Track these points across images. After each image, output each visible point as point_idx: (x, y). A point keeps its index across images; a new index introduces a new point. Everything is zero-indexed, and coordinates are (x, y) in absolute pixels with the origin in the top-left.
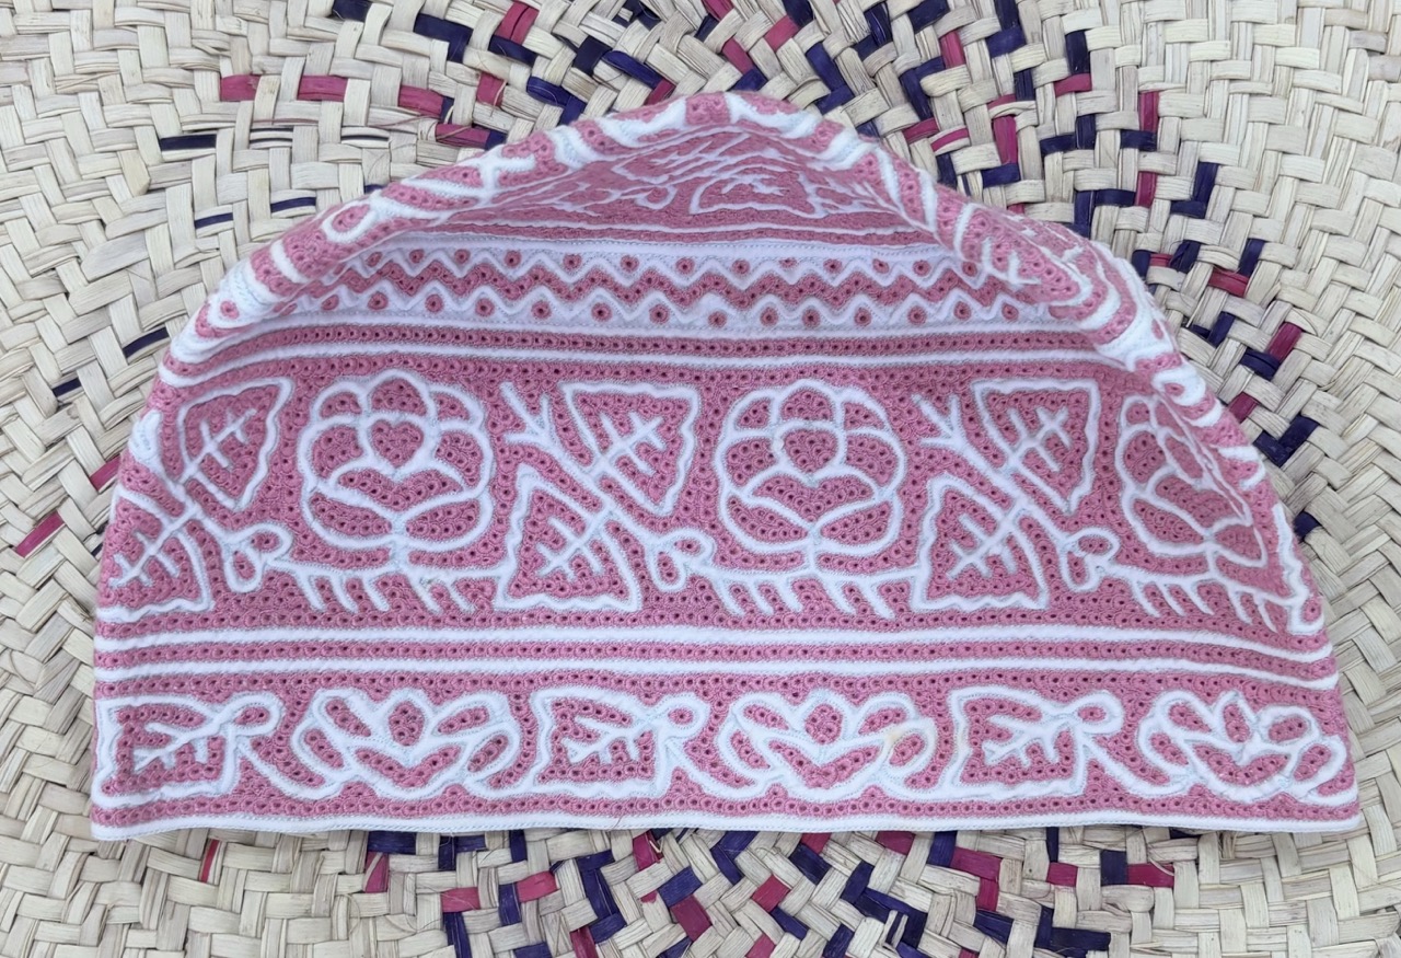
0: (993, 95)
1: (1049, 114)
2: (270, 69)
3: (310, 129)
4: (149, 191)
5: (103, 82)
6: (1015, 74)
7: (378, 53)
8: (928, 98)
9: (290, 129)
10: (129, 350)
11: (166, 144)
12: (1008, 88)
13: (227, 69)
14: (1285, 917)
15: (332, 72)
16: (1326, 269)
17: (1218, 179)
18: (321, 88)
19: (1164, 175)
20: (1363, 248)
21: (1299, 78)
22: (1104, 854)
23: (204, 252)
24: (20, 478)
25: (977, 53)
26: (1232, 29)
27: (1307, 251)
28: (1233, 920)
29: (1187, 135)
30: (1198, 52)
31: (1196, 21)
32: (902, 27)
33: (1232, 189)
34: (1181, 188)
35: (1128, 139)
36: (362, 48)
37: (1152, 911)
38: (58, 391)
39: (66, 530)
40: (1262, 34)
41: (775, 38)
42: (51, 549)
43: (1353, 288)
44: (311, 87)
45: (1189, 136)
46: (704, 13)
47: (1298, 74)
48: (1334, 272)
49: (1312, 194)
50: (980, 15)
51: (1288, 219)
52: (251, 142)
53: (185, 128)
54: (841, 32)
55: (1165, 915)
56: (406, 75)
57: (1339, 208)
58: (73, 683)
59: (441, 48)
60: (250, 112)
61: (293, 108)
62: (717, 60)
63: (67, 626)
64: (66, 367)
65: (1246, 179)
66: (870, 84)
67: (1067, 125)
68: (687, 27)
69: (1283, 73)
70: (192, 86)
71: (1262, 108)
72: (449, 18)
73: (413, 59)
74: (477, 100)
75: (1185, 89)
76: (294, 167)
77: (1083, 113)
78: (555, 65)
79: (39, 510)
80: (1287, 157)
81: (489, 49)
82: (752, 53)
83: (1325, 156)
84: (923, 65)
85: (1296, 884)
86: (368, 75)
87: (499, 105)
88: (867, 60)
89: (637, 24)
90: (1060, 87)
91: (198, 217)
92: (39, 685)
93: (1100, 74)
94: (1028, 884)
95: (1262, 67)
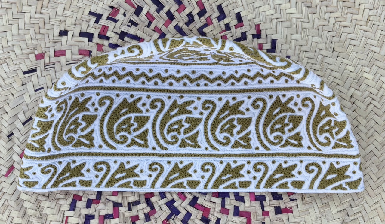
0: (220, 31)
1: (235, 33)
2: (47, 51)
3: (59, 64)
4: (23, 85)
5: (7, 61)
6: (225, 25)
7: (72, 43)
8: (205, 33)
9: (54, 64)
10: (24, 124)
11: (25, 73)
12: (224, 28)
13: (37, 53)
14: (320, 215)
15: (62, 49)
16: (306, 60)
17: (277, 43)
18: (60, 53)
19: (264, 44)
20: (313, 54)
21: (292, 16)
22: (275, 207)
23: (38, 97)
24: (3, 158)
25: (215, 21)
26: (275, 6)
27: (300, 57)
28: (308, 218)
29: (268, 33)
30: (268, 13)
31: (266, 6)
32: (196, 18)
33: (281, 45)
34: (268, 46)
35: (254, 36)
36: (68, 42)
37: (288, 219)
38: (8, 136)
39: (16, 169)
40: (282, 7)
41: (166, 25)
42: (13, 174)
43: (313, 64)
44: (57, 53)
45: (269, 34)
46: (148, 21)
47: (292, 15)
48: (307, 61)
49: (299, 43)
50: (214, 12)
51: (295, 50)
52: (45, 69)
53: (29, 68)
54: (182, 21)
55: (292, 220)
56: (80, 47)
57: (307, 45)
58: (23, 205)
59: (87, 39)
60: (44, 62)
61: (54, 59)
62: (153, 32)
63: (19, 192)
64: (9, 130)
65: (284, 42)
66: (190, 32)
67: (239, 35)
68: (145, 25)
69: (288, 15)
70: (29, 58)
71: (285, 24)
72: (87, 32)
73: (80, 43)
74: (97, 50)
75: (266, 22)
76: (56, 73)
77: (242, 32)
78: (115, 39)
79: (9, 166)
80: (292, 35)
81: (98, 38)
82: (161, 29)
83: (301, 34)
84: (203, 26)
85: (322, 207)
86: (70, 49)
87: (103, 51)
88: (189, 27)
89: (133, 26)
90: (236, 26)
91: (35, 89)
92: (15, 207)
93: (245, 22)
94: (258, 217)
95: (283, 15)
